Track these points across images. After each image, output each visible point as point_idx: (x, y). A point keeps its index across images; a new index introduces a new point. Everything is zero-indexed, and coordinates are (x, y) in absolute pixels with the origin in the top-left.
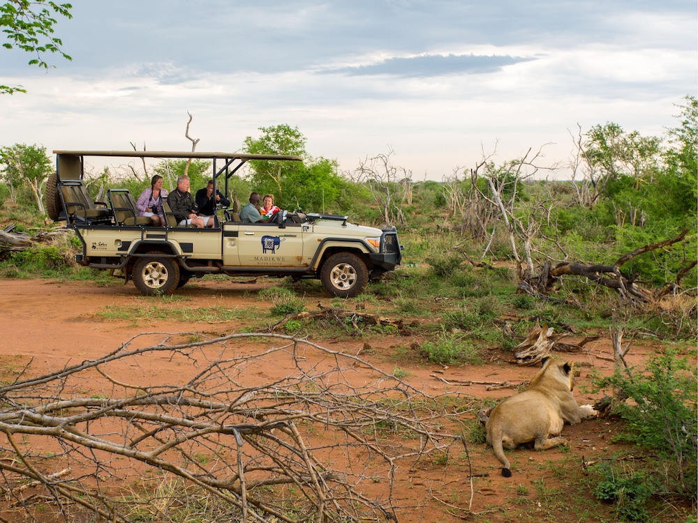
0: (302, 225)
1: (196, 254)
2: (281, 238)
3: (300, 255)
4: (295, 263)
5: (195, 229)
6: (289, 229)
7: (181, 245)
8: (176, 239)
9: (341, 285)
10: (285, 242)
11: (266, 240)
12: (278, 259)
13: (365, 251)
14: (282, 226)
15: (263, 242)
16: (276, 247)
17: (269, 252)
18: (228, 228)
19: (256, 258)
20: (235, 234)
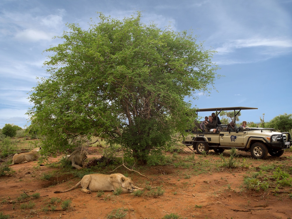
0: (244, 132)
1: (212, 141)
2: (237, 137)
3: (243, 143)
4: (241, 145)
5: (212, 133)
6: (239, 133)
7: (208, 138)
8: (206, 137)
9: (256, 154)
10: (238, 137)
11: (232, 137)
12: (236, 144)
13: (265, 142)
14: (237, 132)
15: (231, 138)
16: (235, 139)
17: (233, 141)
19: (229, 143)
20: (223, 135)
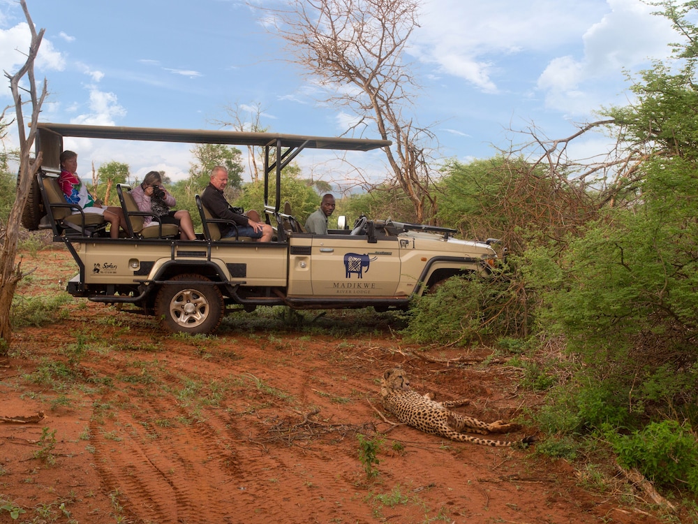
18: (296, 242)
